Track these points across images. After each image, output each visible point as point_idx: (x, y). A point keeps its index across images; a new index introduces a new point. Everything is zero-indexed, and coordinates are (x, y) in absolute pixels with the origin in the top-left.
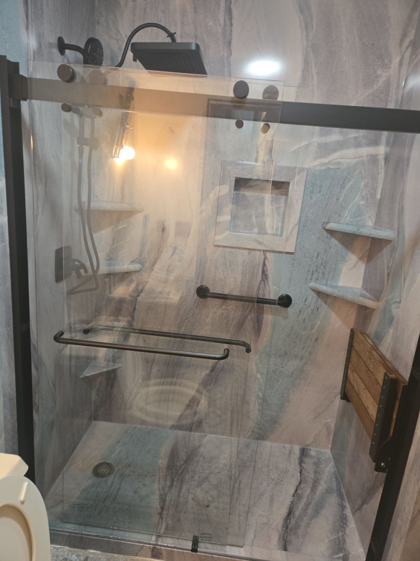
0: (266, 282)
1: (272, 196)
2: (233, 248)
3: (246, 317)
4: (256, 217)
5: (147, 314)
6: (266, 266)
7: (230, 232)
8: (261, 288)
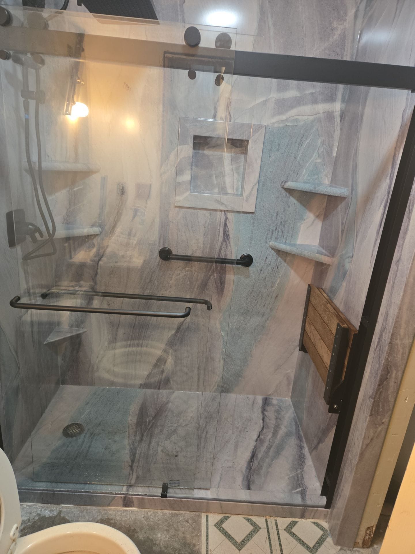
0: (228, 243)
1: (232, 155)
2: (194, 208)
3: (210, 278)
4: (216, 177)
5: (110, 277)
6: (227, 227)
7: (190, 192)
8: (223, 249)
